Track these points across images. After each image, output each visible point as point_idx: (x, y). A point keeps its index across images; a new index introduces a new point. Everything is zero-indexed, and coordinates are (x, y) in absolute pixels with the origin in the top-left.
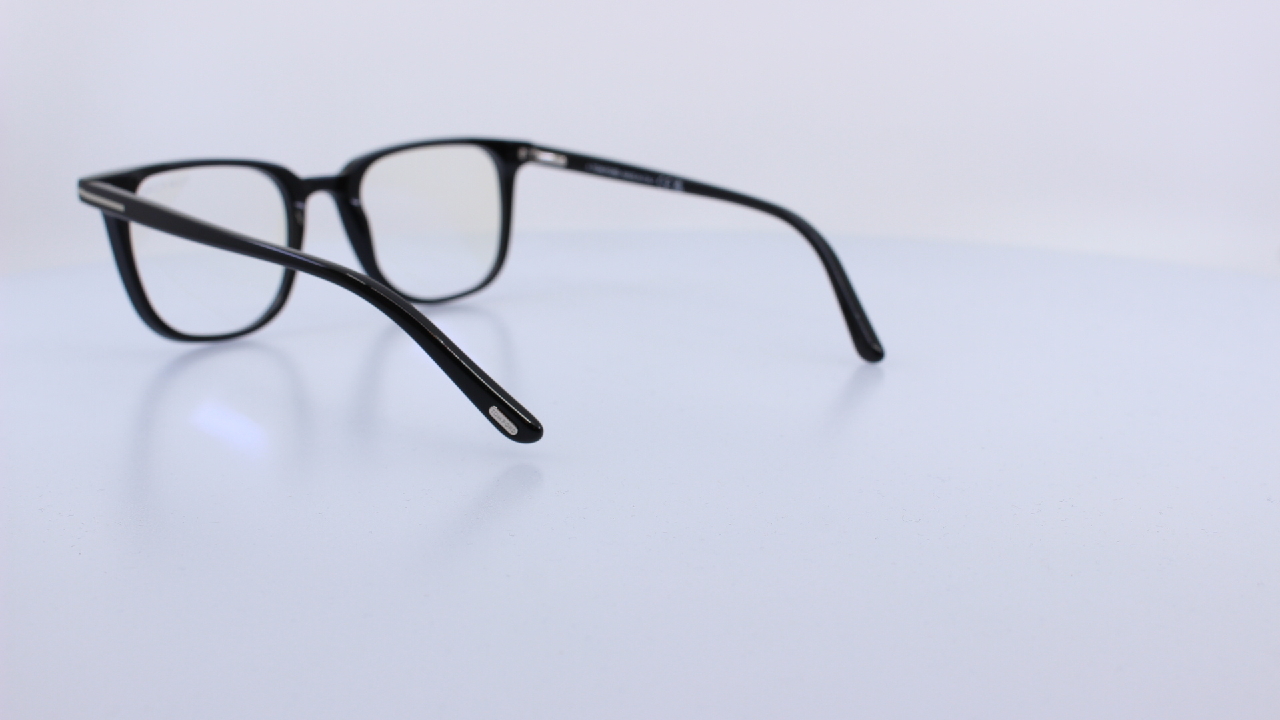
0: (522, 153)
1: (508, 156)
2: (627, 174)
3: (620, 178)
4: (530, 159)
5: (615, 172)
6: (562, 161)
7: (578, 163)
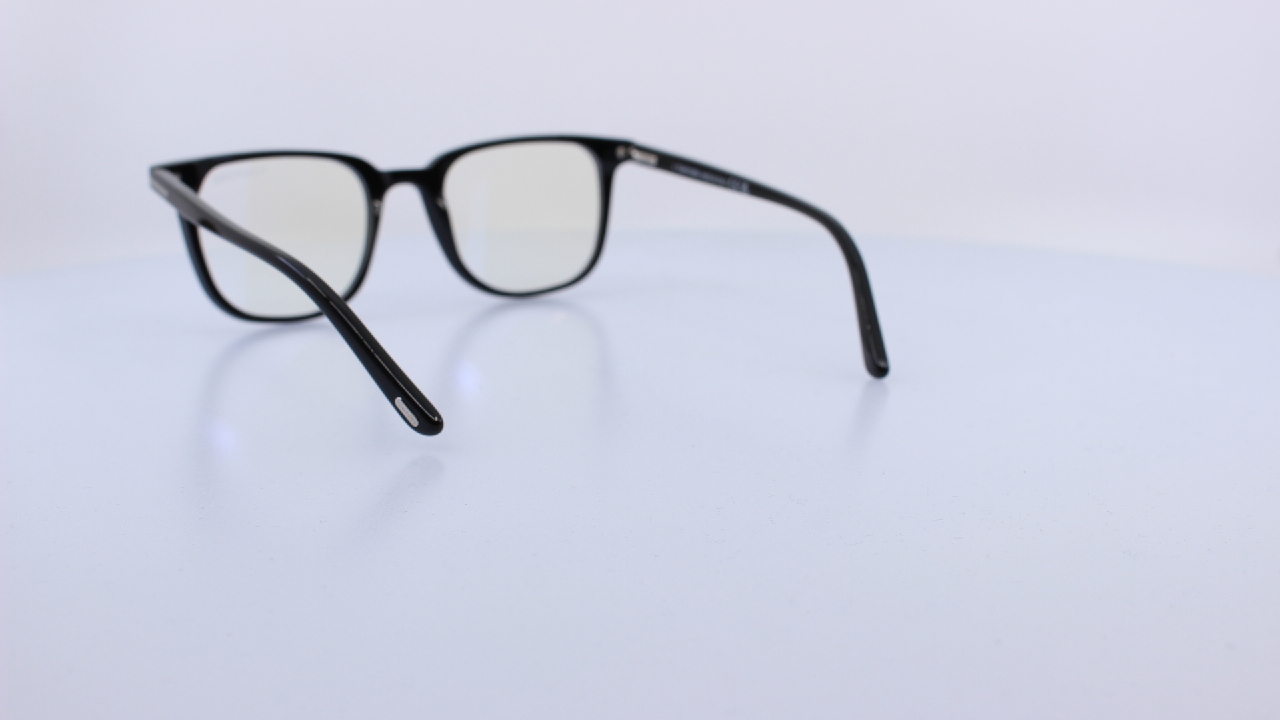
0: (621, 152)
1: (608, 153)
2: (706, 176)
3: (699, 178)
4: (628, 157)
5: (695, 172)
6: (653, 160)
7: (667, 162)
